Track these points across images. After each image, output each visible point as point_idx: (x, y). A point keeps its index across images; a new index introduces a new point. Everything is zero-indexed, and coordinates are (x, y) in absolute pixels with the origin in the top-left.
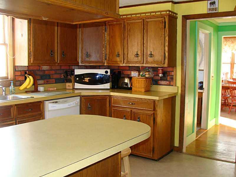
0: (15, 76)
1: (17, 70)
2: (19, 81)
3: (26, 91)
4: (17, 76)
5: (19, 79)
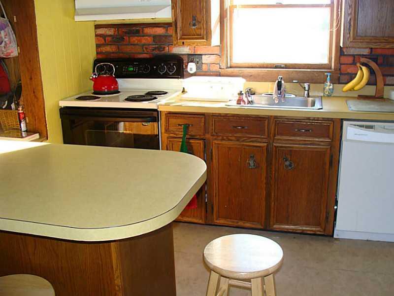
0: (341, 64)
1: (345, 53)
2: (348, 74)
3: (359, 96)
4: (344, 64)
5: (348, 70)
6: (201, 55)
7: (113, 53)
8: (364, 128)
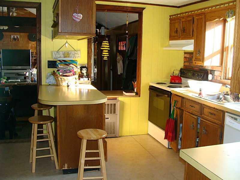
6: (215, 71)
7: (188, 66)
8: (233, 119)
